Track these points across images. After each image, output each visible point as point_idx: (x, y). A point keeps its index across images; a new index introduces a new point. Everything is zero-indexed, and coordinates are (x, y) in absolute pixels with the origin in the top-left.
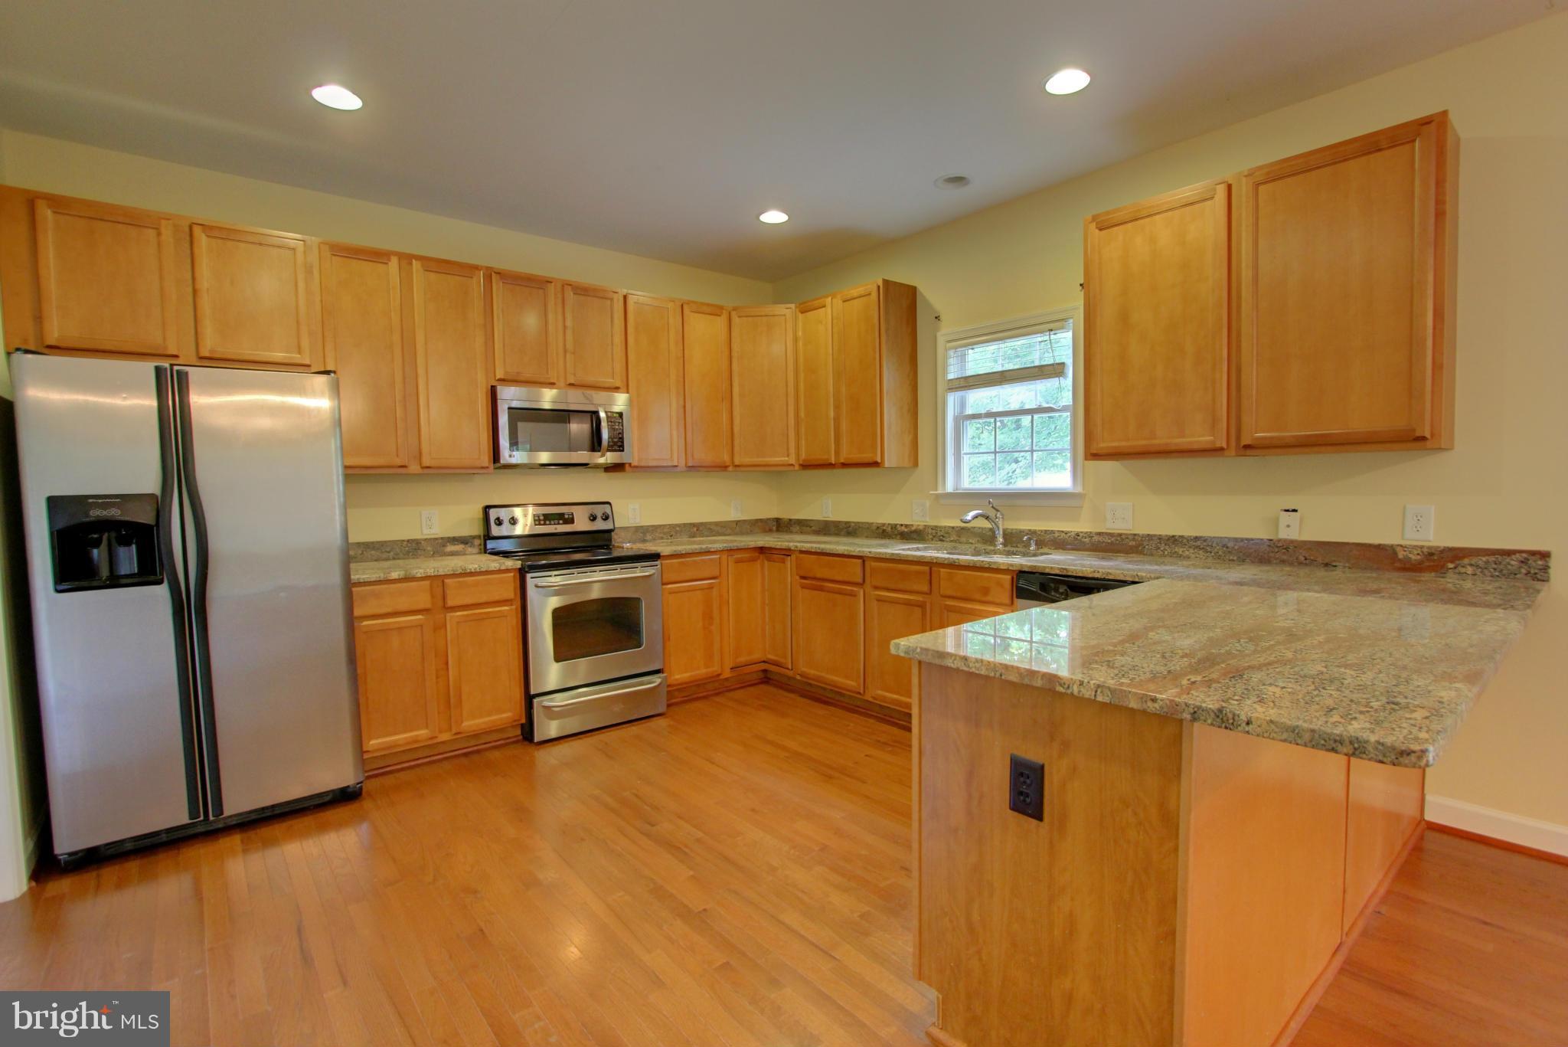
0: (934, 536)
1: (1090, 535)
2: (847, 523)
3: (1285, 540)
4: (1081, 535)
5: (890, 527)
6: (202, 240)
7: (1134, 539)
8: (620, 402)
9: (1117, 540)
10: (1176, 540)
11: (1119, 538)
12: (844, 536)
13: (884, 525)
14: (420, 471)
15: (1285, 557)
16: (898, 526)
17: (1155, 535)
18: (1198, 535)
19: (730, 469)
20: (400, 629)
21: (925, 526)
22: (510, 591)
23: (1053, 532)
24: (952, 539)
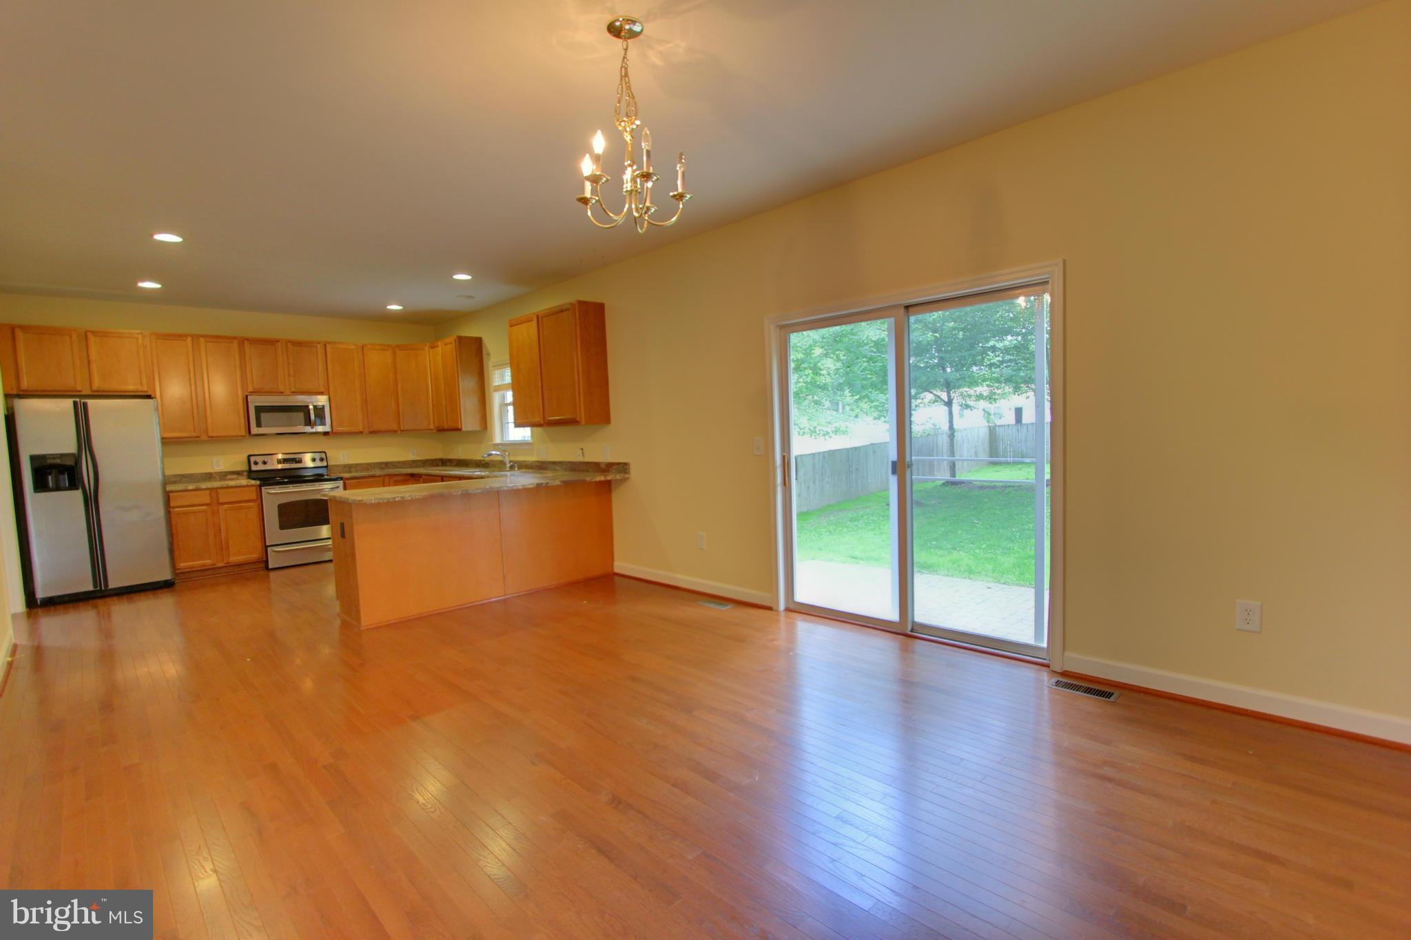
1: (534, 462)
6: (92, 339)
7: (545, 464)
8: (322, 400)
9: (541, 464)
14: (207, 439)
19: (399, 432)
20: (195, 513)
22: (252, 494)
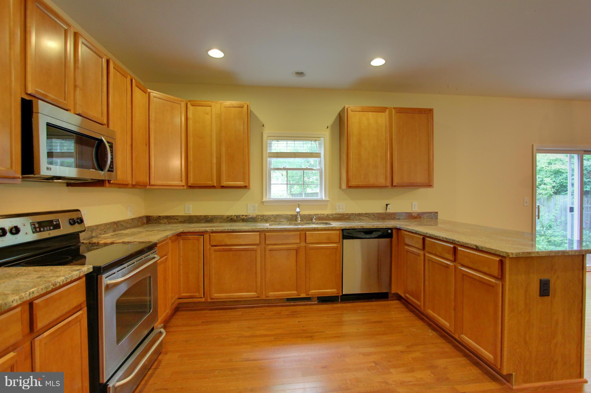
0: (262, 219)
1: (332, 215)
2: (205, 216)
3: (389, 213)
4: (329, 215)
5: (235, 217)
7: (347, 215)
9: (342, 216)
10: (360, 215)
11: (342, 215)
12: (204, 223)
13: (231, 216)
15: (389, 218)
16: (241, 216)
17: (354, 213)
18: (367, 212)
21: (257, 215)
23: (318, 214)
24: (272, 220)
